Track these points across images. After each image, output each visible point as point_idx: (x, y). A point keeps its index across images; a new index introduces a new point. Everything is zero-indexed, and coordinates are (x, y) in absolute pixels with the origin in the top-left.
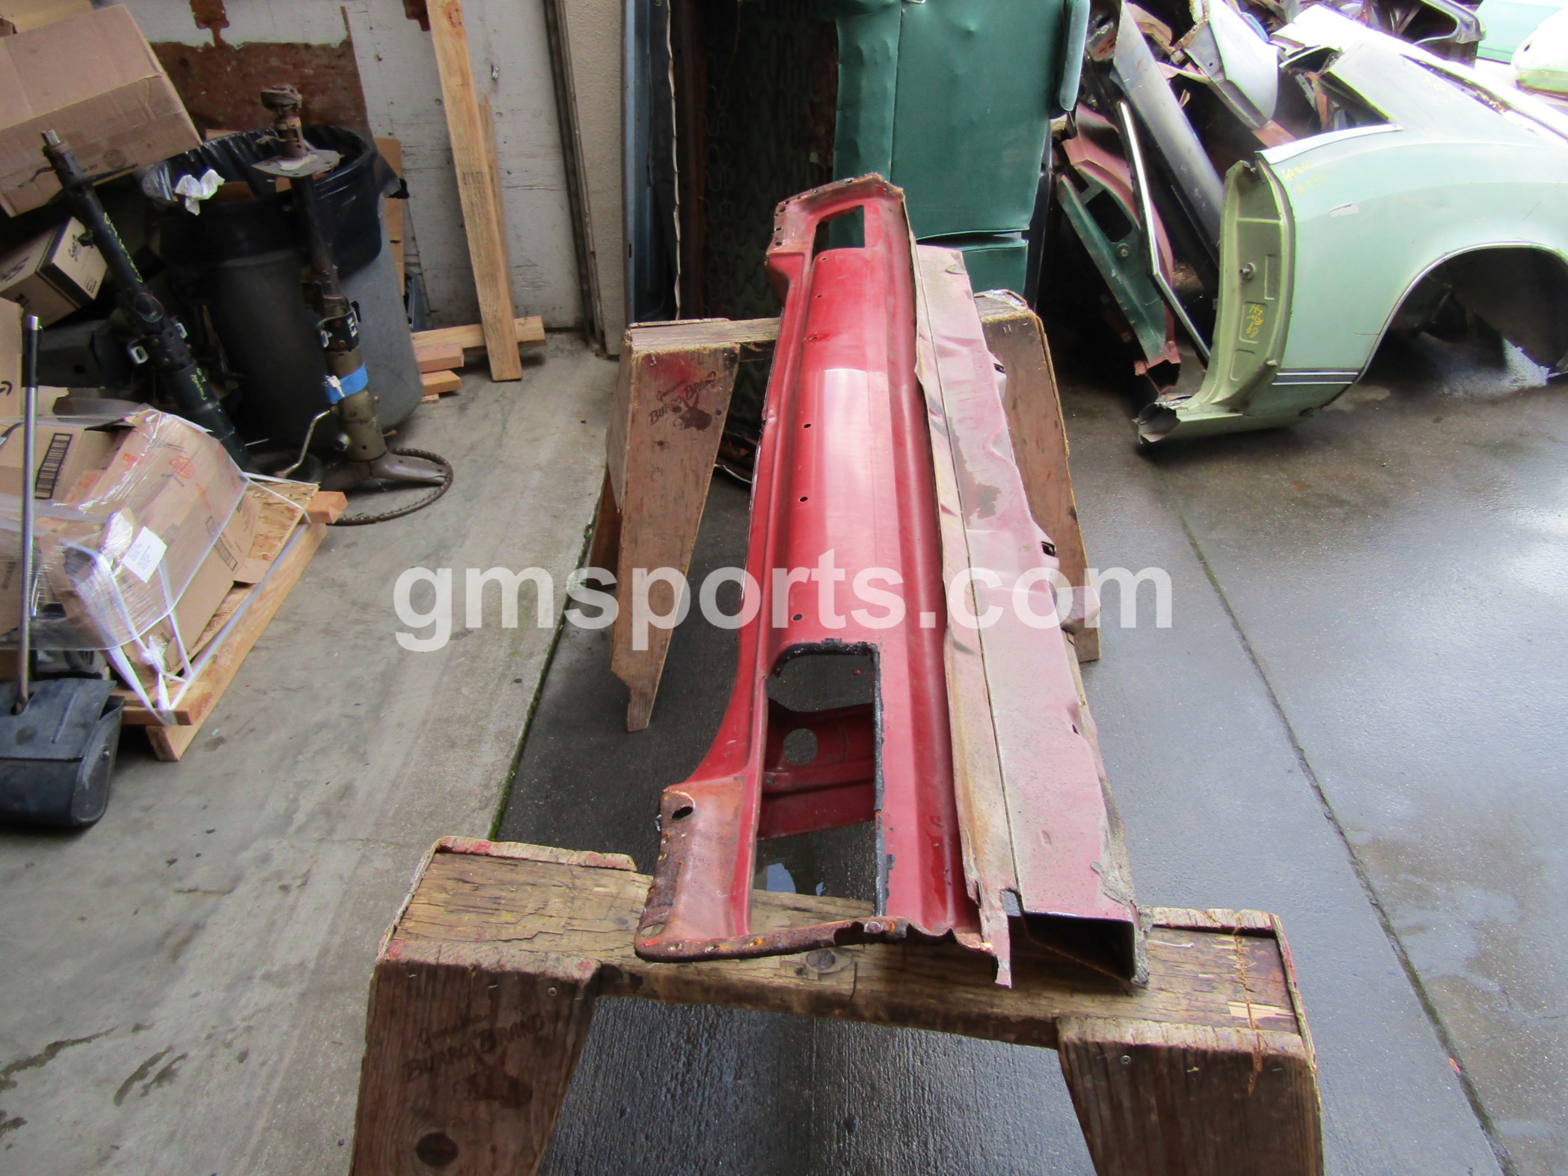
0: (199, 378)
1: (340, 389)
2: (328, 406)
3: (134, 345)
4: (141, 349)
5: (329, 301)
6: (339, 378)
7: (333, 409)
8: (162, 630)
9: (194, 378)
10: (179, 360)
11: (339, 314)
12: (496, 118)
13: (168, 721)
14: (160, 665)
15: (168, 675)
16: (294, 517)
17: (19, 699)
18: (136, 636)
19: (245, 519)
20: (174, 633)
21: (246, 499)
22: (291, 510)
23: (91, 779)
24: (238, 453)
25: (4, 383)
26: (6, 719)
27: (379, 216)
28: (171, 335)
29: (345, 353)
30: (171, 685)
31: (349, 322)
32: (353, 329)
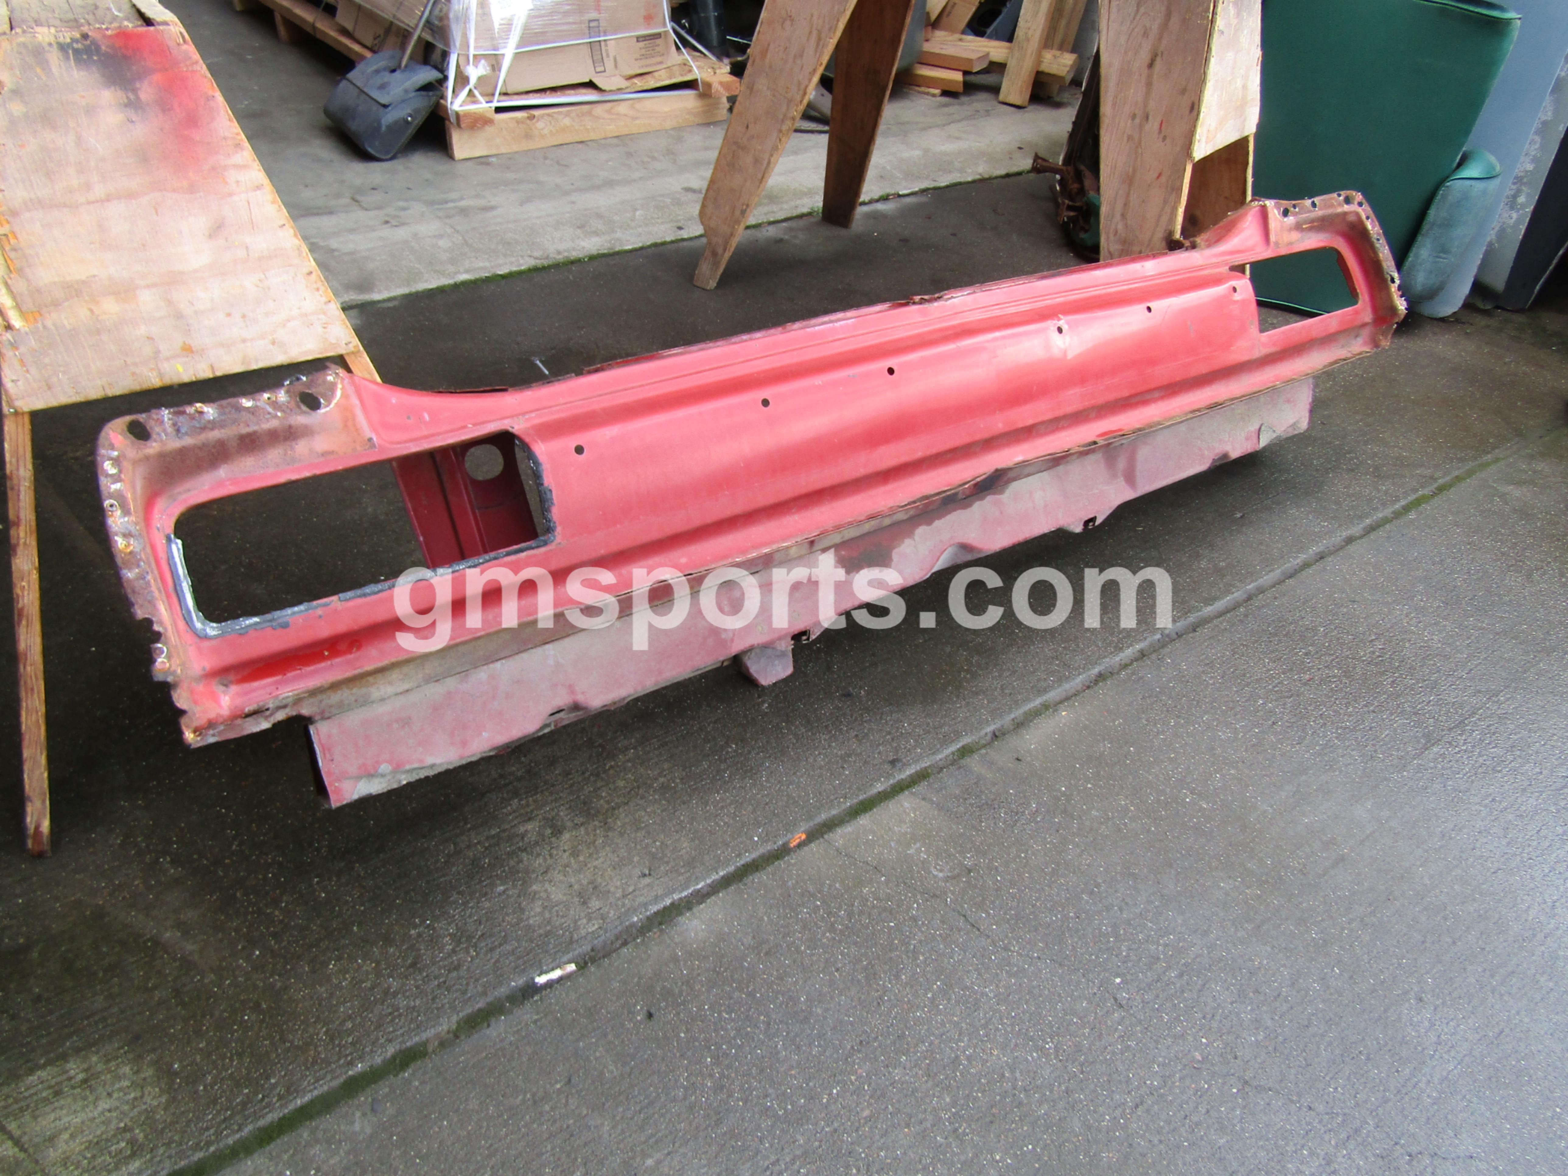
8: (493, 61)
13: (453, 119)
14: (473, 81)
15: (476, 92)
16: (685, 75)
17: (399, 66)
18: (472, 52)
19: (643, 51)
20: (500, 70)
21: (658, 41)
22: (690, 71)
23: (388, 127)
24: (714, 33)
26: (385, 73)
30: (471, 99)
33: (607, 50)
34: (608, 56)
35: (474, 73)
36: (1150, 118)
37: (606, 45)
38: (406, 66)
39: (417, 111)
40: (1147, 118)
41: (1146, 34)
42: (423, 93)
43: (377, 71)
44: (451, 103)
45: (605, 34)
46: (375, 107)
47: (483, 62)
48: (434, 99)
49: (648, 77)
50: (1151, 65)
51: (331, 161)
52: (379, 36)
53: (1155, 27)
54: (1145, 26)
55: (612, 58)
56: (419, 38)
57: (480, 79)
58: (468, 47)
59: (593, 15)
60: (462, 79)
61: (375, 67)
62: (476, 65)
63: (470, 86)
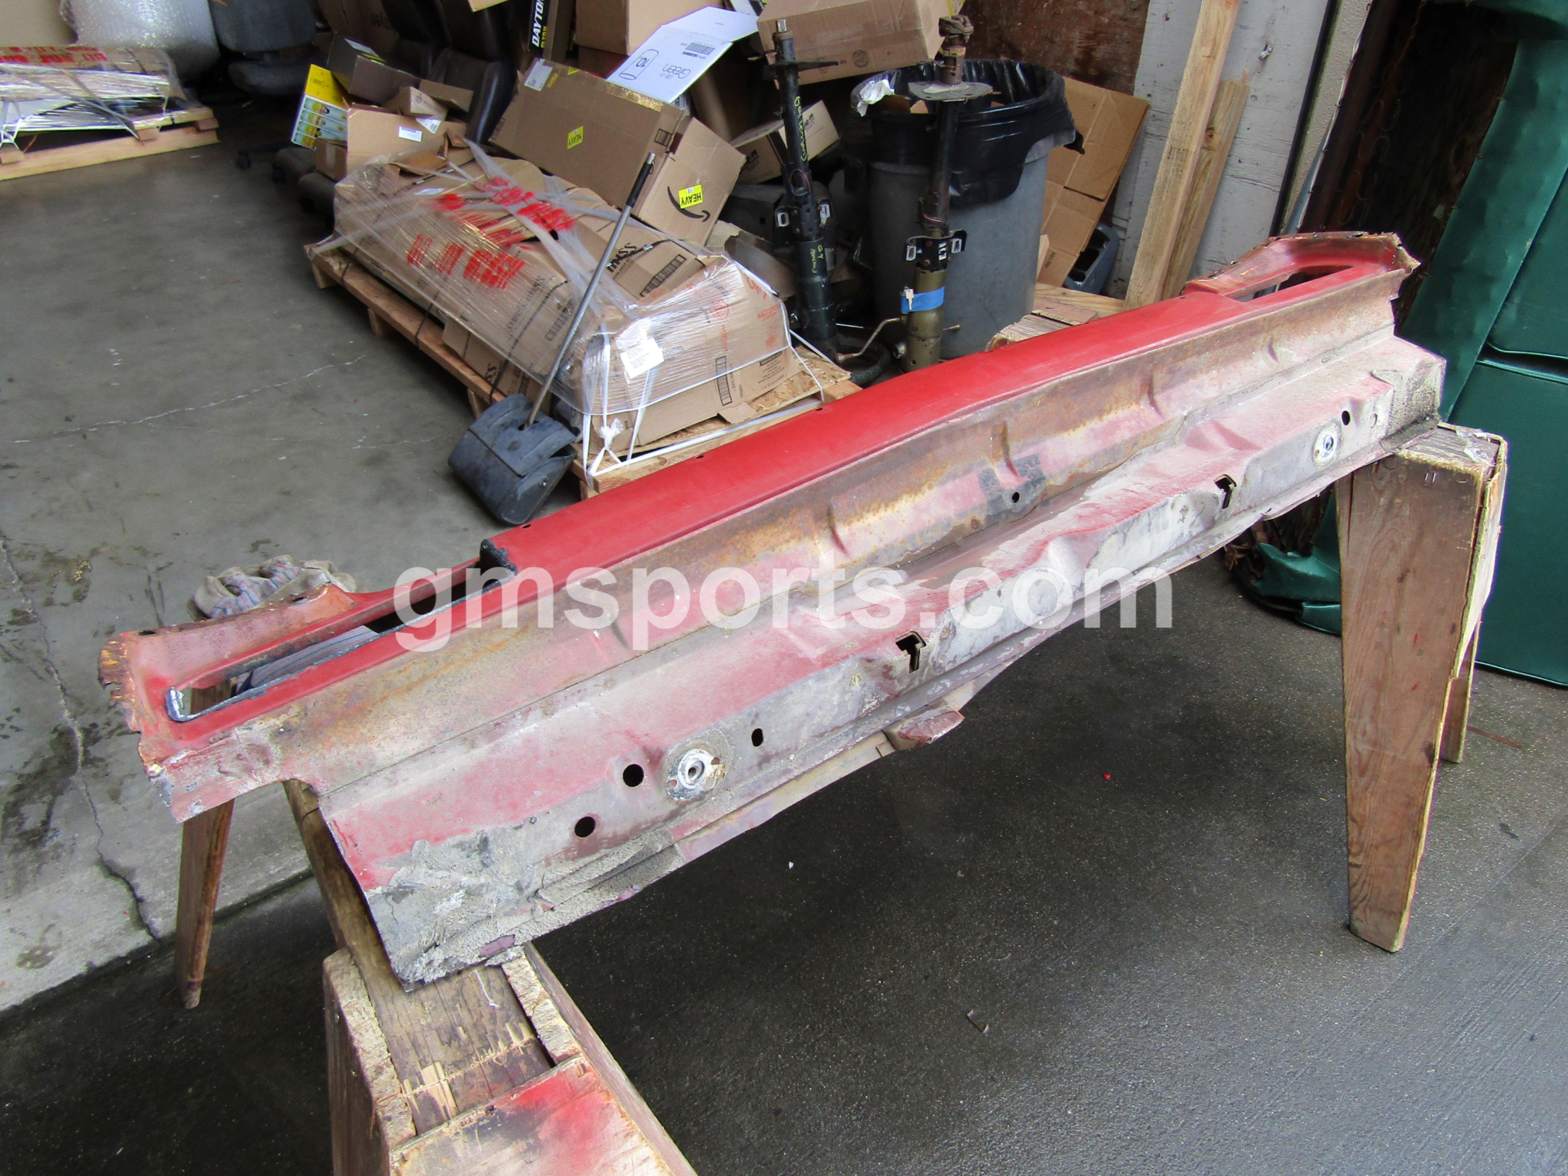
0: (818, 254)
1: (910, 302)
2: (899, 314)
3: (782, 210)
4: (787, 215)
5: (929, 222)
6: (915, 292)
7: (903, 318)
8: (627, 419)
9: (813, 253)
10: (807, 233)
11: (937, 235)
12: (1250, 101)
13: (591, 484)
14: (608, 442)
15: (611, 452)
16: (808, 389)
17: (528, 421)
18: (605, 414)
19: (766, 373)
20: (633, 426)
21: (778, 359)
22: (812, 384)
23: (525, 495)
24: (824, 327)
25: (704, 211)
26: (513, 430)
27: (1027, 161)
28: (808, 211)
29: (928, 272)
30: (607, 460)
31: (941, 246)
32: (943, 253)
33: (733, 382)
34: (734, 386)
35: (609, 433)
36: (1402, 630)
37: (732, 377)
38: (535, 422)
39: (551, 476)
40: (1399, 629)
41: (1394, 548)
42: (554, 459)
43: (504, 426)
44: (588, 467)
45: (731, 367)
46: (509, 475)
47: (616, 420)
48: (568, 463)
49: (770, 396)
50: (1401, 579)
51: (466, 530)
52: (494, 368)
53: (1405, 543)
54: (1393, 541)
55: (737, 388)
56: (548, 392)
57: (614, 438)
58: (601, 408)
59: (721, 353)
60: (598, 442)
61: (500, 421)
62: (610, 426)
63: (606, 447)
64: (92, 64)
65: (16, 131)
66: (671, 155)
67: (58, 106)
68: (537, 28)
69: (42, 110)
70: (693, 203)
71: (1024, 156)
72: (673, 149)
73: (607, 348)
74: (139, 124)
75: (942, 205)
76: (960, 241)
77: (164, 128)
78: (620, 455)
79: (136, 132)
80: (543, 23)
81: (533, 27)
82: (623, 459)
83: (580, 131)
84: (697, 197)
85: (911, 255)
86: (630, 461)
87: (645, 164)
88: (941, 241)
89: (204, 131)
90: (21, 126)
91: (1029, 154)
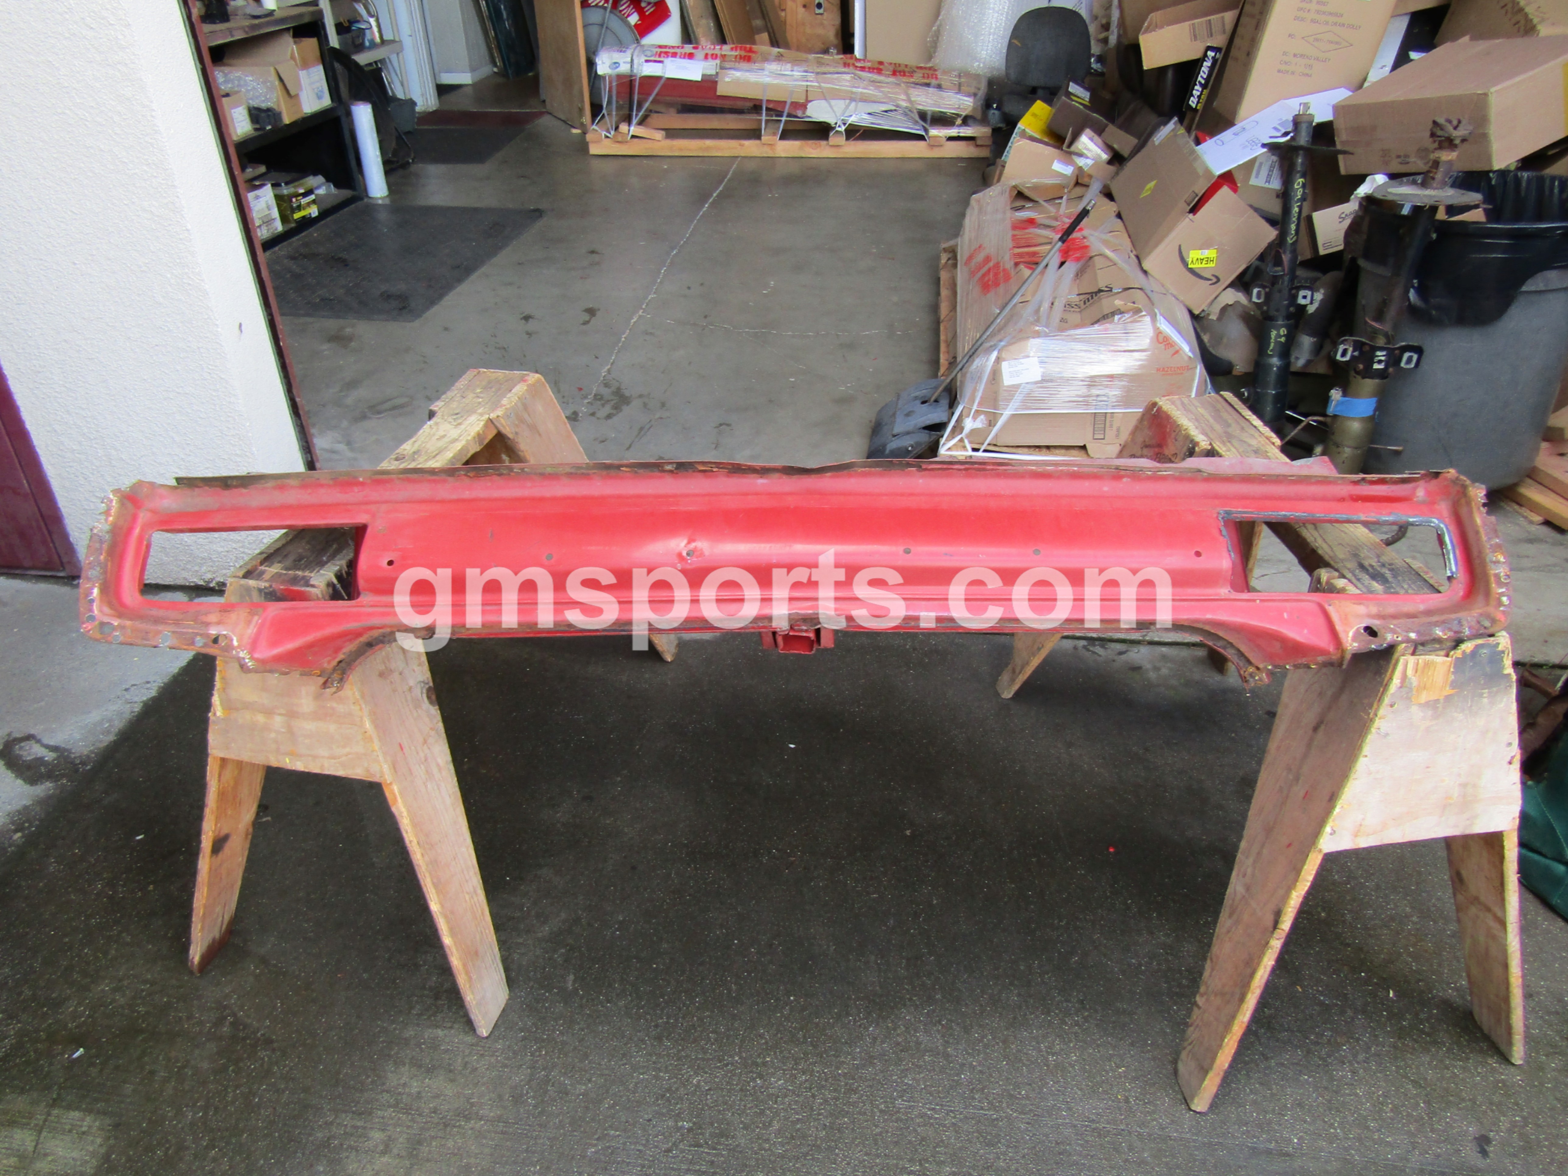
0: (1278, 336)
1: (1337, 404)
2: (1324, 414)
3: (1258, 286)
4: (1263, 293)
6: (1343, 395)
7: (1327, 420)
8: (991, 418)
9: (1274, 334)
14: (967, 430)
15: (966, 441)
17: (931, 398)
18: (975, 407)
20: (994, 426)
25: (1213, 275)
26: (918, 402)
27: (1524, 288)
28: (1280, 291)
29: (1359, 377)
30: (961, 445)
31: (1379, 353)
32: (1380, 362)
33: (1111, 421)
34: (1111, 426)
35: (969, 424)
36: (1300, 781)
37: (1112, 417)
38: (935, 401)
40: (1298, 779)
41: (1321, 695)
42: (926, 431)
43: (915, 398)
44: (944, 445)
45: (1114, 407)
47: (982, 417)
48: (933, 438)
50: (1316, 729)
53: (1329, 693)
54: (1322, 687)
55: (1115, 428)
57: (973, 432)
58: (973, 402)
59: (1104, 391)
60: (958, 428)
61: (917, 393)
62: (975, 418)
63: (963, 435)
64: (926, 81)
65: (849, 122)
66: (1191, 216)
67: (884, 109)
68: (1197, 90)
69: (870, 111)
70: (1203, 265)
71: (1523, 282)
72: (1194, 210)
73: (995, 354)
74: (934, 132)
75: (1392, 312)
76: (1415, 357)
77: (951, 139)
78: (976, 446)
79: (929, 138)
80: (1204, 87)
81: (1193, 89)
82: (974, 450)
83: (1152, 185)
84: (1209, 260)
85: (1344, 354)
86: (980, 454)
87: (1084, 209)
88: (1381, 349)
89: (981, 146)
90: (853, 120)
91: (1529, 281)
